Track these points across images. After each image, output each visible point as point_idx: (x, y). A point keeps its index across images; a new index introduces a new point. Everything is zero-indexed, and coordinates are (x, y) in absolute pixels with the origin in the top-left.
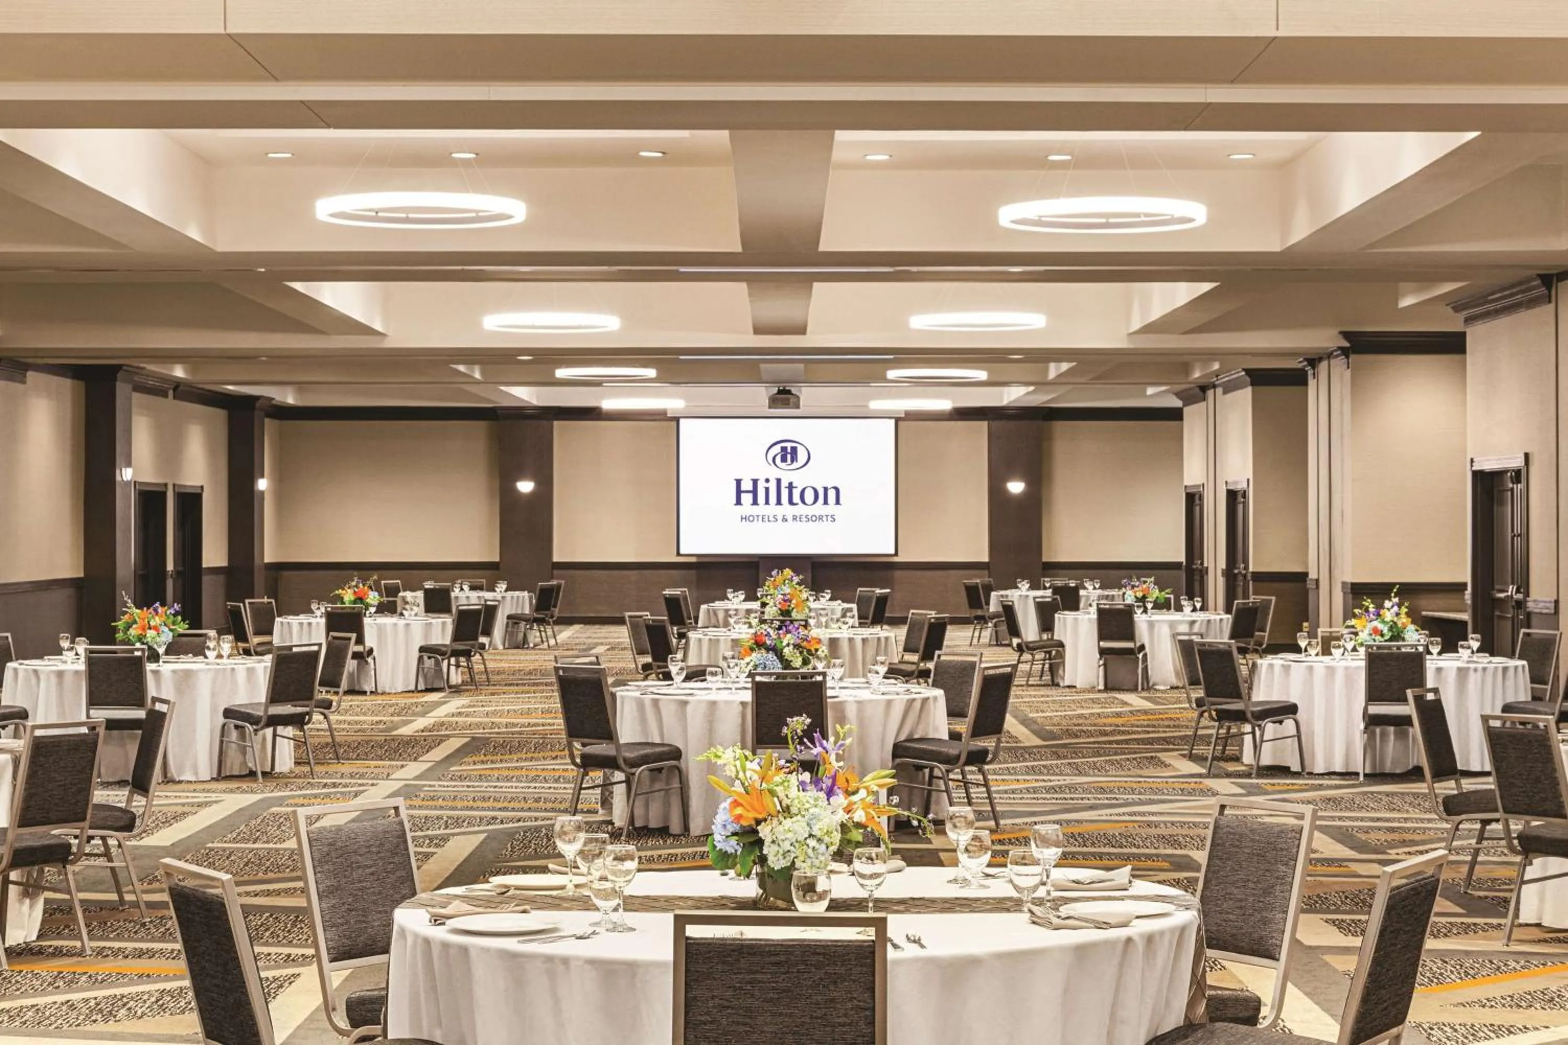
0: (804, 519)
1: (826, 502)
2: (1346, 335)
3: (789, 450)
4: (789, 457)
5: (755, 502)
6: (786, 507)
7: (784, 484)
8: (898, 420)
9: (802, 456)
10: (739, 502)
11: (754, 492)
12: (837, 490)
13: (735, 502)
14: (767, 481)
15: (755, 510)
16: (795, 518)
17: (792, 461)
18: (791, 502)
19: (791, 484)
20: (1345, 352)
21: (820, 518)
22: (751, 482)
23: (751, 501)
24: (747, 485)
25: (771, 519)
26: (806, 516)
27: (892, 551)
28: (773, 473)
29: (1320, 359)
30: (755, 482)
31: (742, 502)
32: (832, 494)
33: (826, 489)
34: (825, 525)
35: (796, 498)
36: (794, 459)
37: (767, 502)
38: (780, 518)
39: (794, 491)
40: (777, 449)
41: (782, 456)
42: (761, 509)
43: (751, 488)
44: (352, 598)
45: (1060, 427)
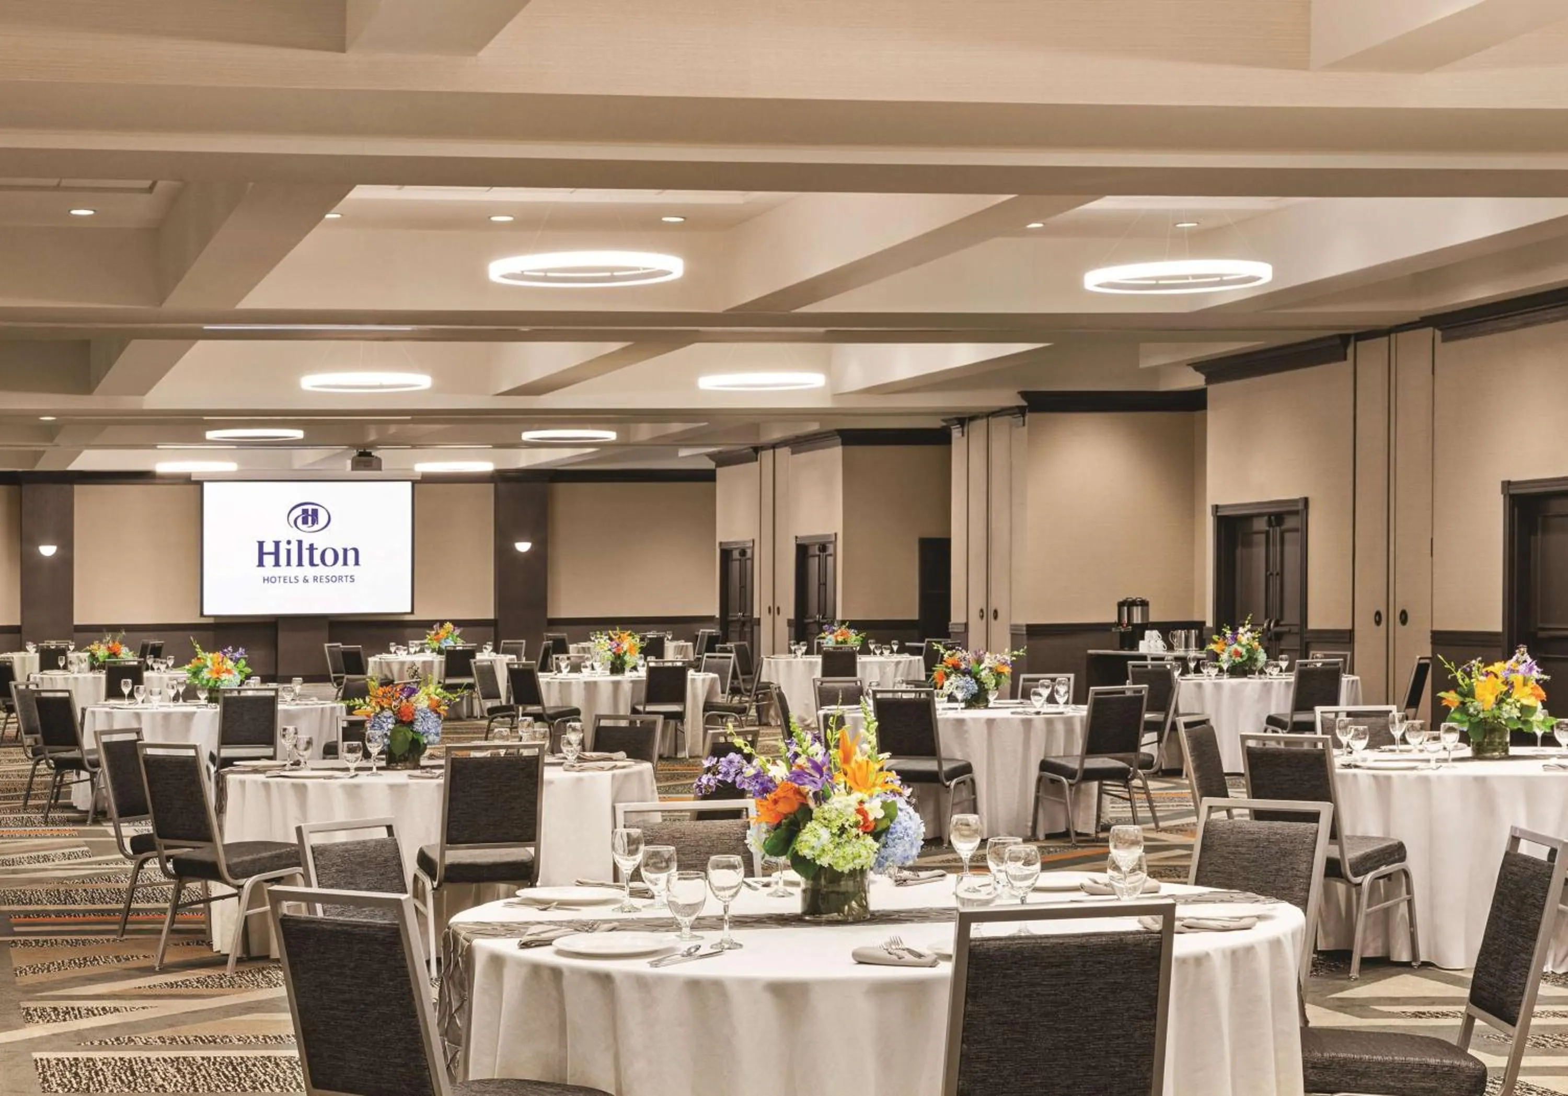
0: (325, 580)
1: (345, 563)
2: (1024, 395)
3: (310, 513)
4: (310, 519)
5: (277, 564)
6: (307, 570)
7: (305, 545)
8: (414, 483)
9: (322, 518)
10: (261, 564)
11: (276, 554)
12: (356, 551)
13: (257, 563)
14: (289, 542)
15: (277, 572)
16: (315, 579)
17: (313, 524)
18: (312, 563)
19: (311, 546)
20: (1021, 411)
21: (340, 578)
22: (273, 544)
23: (273, 563)
24: (269, 547)
25: (293, 580)
26: (327, 577)
27: (409, 610)
28: (295, 535)
29: (973, 418)
30: (277, 544)
31: (265, 563)
32: (351, 555)
33: (345, 551)
34: (345, 585)
35: (317, 560)
36: (315, 521)
37: (289, 564)
38: (301, 579)
39: (315, 551)
40: (298, 511)
41: (303, 518)
42: (283, 570)
43: (273, 550)
44: (107, 653)
45: (562, 489)
